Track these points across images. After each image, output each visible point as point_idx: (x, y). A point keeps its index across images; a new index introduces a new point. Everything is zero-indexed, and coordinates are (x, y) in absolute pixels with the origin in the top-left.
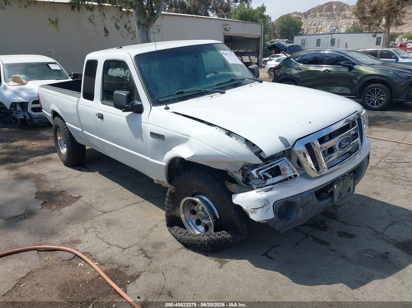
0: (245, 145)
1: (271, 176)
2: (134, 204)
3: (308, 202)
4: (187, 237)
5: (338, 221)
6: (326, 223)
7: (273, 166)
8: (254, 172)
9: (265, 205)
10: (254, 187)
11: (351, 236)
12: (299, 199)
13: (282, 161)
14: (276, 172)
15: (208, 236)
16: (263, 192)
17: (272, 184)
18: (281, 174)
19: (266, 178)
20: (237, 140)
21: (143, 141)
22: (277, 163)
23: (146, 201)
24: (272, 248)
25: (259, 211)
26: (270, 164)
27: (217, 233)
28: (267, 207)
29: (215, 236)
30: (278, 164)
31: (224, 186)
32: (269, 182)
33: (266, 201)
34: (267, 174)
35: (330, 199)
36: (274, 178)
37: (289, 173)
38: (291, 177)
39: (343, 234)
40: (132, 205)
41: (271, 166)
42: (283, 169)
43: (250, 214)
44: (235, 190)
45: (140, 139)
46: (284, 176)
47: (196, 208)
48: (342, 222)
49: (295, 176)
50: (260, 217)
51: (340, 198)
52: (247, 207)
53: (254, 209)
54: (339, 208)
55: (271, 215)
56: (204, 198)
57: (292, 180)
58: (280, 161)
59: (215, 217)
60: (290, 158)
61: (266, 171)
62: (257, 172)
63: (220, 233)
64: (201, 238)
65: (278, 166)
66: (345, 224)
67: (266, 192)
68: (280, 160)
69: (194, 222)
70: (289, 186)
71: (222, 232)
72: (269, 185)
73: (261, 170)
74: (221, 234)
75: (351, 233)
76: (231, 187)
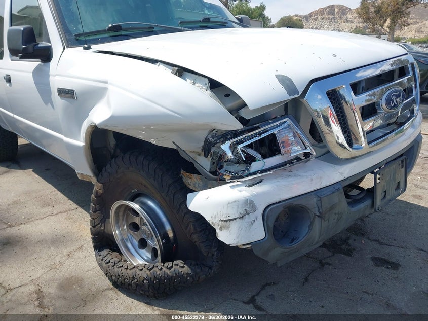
0: (209, 92)
1: (259, 156)
2: (60, 213)
3: (332, 208)
4: (116, 269)
5: (368, 239)
6: (351, 242)
7: (263, 136)
8: (226, 147)
9: (247, 212)
10: (227, 178)
11: (395, 266)
12: (314, 200)
13: (280, 125)
14: (270, 147)
15: (150, 270)
16: (243, 188)
17: (262, 172)
18: (279, 152)
19: (250, 159)
20: (194, 84)
21: (53, 108)
22: (271, 129)
23: (80, 210)
24: (263, 287)
25: (234, 226)
26: (257, 131)
27: (166, 264)
28: (252, 217)
29: (161, 269)
30: (275, 131)
31: (179, 180)
32: (255, 166)
33: (249, 206)
34: (251, 152)
35: (368, 202)
36: (266, 160)
37: (297, 150)
38: (298, 159)
39: (381, 262)
40: (57, 214)
41: (260, 134)
42: (283, 142)
43: (218, 231)
44: (196, 185)
45: (49, 105)
46: (285, 155)
47: (137, 220)
48: (376, 241)
49: (307, 155)
50: (237, 238)
51: (385, 200)
52: (213, 217)
53: (226, 221)
54: (367, 219)
55: (258, 233)
56: (150, 203)
57: (300, 164)
58: (277, 126)
59: (165, 236)
60: (297, 119)
61: (250, 146)
62: (233, 147)
63: (170, 264)
64: (138, 272)
65: (273, 135)
66: (381, 244)
67: (250, 186)
68: (278, 123)
69: (136, 243)
70: (295, 176)
71: (175, 262)
72: (255, 173)
73: (241, 142)
74: (171, 267)
75: (394, 260)
76: (189, 181)
